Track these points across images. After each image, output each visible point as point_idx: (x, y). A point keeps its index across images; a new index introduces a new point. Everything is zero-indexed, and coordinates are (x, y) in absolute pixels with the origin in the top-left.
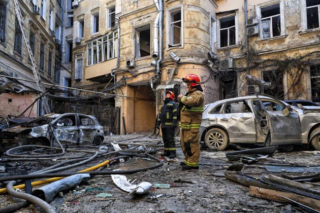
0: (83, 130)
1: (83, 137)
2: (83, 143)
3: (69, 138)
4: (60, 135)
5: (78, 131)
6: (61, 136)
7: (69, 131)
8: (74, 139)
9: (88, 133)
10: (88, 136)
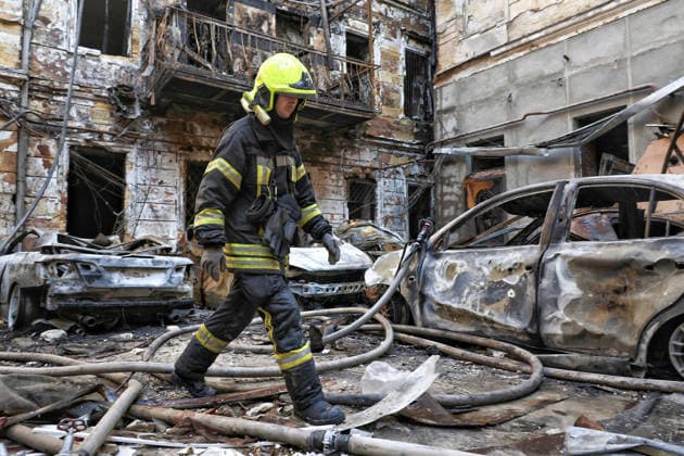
0: (577, 265)
1: (573, 305)
2: (568, 339)
3: (488, 301)
4: (450, 284)
5: (538, 269)
6: (457, 289)
7: (497, 270)
8: (514, 307)
9: (613, 282)
10: (612, 306)
